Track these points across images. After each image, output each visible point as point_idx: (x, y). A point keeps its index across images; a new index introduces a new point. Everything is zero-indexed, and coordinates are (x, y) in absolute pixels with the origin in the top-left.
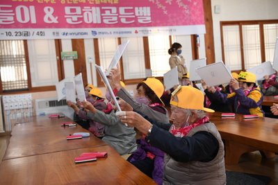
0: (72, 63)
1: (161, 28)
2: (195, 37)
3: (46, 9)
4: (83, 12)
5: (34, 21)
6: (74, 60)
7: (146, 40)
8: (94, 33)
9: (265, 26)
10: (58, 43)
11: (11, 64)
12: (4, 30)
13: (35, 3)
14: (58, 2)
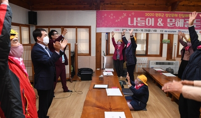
0: (166, 45)
3: (159, 20)
4: (175, 21)
5: (153, 25)
6: (168, 44)
8: (179, 31)
10: (162, 35)
11: (140, 43)
12: (140, 29)
13: (154, 17)
14: (165, 16)
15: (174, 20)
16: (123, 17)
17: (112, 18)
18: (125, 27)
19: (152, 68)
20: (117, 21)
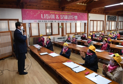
1: (79, 21)
2: (85, 23)
3: (57, 15)
5: (54, 18)
6: (62, 28)
7: (76, 23)
8: (66, 21)
10: (59, 23)
11: (48, 29)
12: (48, 20)
13: (54, 14)
14: (59, 14)
15: (63, 15)
16: (38, 14)
17: (32, 14)
18: (40, 19)
19: (56, 41)
20: (35, 16)
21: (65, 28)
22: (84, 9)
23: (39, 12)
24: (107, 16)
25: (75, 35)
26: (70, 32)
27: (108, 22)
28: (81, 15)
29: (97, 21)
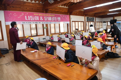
0: (46, 29)
1: (62, 22)
2: (68, 24)
3: (41, 17)
5: (38, 20)
7: (59, 24)
9: (79, 22)
10: (43, 25)
11: (33, 30)
12: (32, 22)
13: (38, 16)
14: (43, 15)
15: (47, 17)
16: (22, 15)
17: (15, 16)
18: (24, 21)
19: (42, 41)
20: (18, 18)
21: (50, 29)
22: (67, 11)
23: (23, 14)
24: (86, 17)
25: (59, 35)
26: (54, 33)
27: (87, 23)
28: (64, 16)
29: (78, 22)
